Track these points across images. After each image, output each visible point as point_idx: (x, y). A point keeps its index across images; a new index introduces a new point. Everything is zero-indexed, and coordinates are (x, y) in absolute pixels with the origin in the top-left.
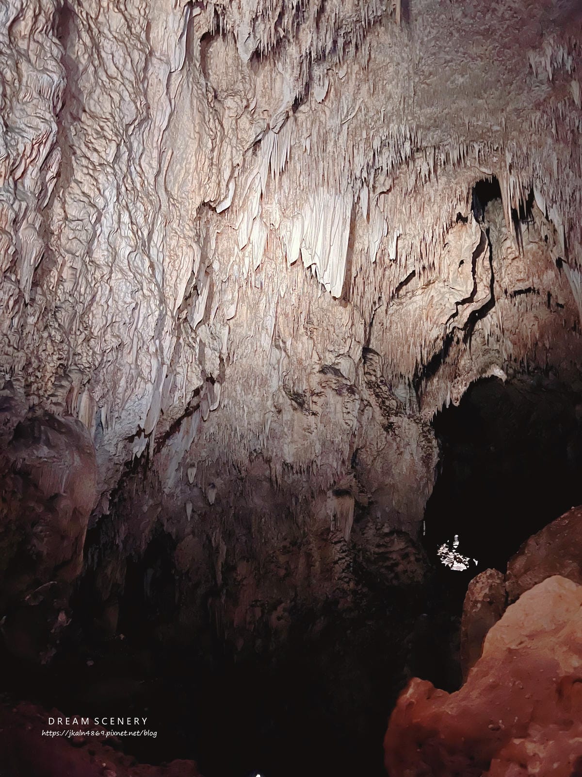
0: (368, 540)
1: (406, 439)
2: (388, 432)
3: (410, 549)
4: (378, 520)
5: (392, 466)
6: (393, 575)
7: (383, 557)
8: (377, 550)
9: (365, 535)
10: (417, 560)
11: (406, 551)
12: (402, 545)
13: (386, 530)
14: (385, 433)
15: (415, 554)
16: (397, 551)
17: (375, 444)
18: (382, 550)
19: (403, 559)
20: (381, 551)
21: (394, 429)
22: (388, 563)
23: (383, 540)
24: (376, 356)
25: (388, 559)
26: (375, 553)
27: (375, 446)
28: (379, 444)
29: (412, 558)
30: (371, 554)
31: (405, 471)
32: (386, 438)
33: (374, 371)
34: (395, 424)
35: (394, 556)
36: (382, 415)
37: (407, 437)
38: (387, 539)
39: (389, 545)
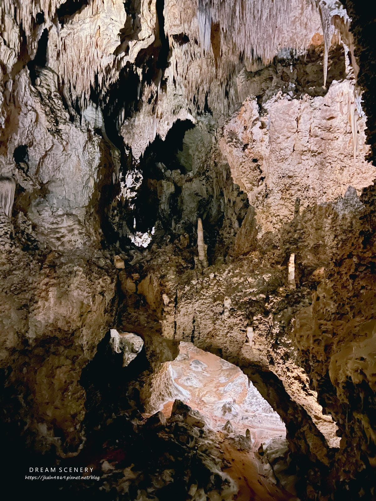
0: (43, 219)
1: (74, 144)
2: (54, 136)
3: (76, 226)
4: (54, 206)
5: (60, 164)
6: (60, 243)
7: (55, 231)
8: (51, 226)
9: (43, 215)
10: (80, 233)
11: (73, 227)
12: (70, 223)
13: (60, 212)
14: (51, 136)
15: (79, 229)
16: (66, 227)
17: (43, 144)
18: (55, 226)
19: (69, 233)
20: (53, 227)
21: (61, 134)
22: (58, 235)
23: (56, 220)
24: (50, 73)
25: (58, 232)
26: (48, 228)
27: (43, 146)
28: (47, 146)
29: (76, 232)
30: (45, 229)
31: (72, 168)
32: (52, 141)
33: (48, 85)
34: (63, 131)
35: (63, 230)
36: (48, 121)
37: (74, 142)
38: (59, 219)
39: (60, 223)
